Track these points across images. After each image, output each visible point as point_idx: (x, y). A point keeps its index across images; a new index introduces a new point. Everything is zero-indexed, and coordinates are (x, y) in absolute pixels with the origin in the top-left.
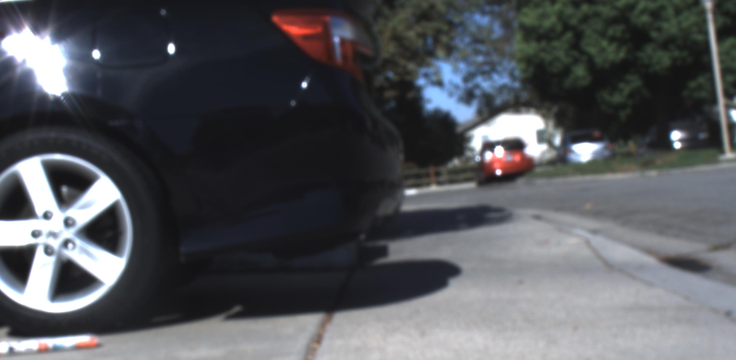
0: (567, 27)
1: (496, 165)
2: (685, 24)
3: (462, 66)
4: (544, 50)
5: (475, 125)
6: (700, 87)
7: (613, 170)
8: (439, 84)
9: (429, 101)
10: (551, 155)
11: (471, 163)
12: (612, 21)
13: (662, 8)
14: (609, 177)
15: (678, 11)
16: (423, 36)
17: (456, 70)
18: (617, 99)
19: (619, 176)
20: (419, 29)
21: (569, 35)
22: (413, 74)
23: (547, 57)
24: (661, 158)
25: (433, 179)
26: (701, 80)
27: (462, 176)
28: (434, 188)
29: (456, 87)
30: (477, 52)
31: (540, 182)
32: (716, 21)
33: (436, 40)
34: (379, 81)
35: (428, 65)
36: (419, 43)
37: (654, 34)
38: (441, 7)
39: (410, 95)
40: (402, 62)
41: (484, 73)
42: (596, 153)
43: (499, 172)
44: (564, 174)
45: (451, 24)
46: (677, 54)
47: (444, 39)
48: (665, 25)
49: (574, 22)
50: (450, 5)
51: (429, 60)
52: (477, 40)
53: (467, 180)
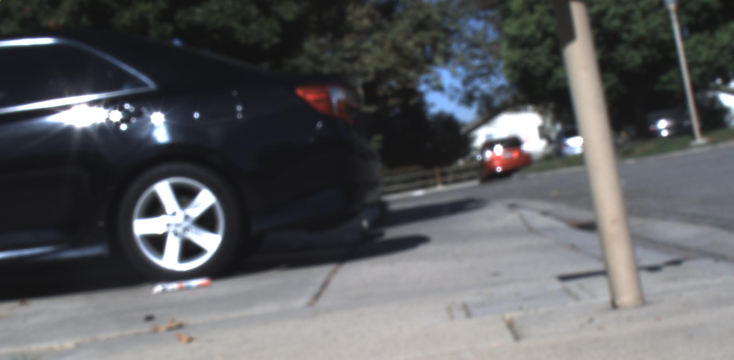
0: (546, 35)
1: (496, 163)
2: (652, 26)
3: (460, 70)
4: (526, 56)
6: (671, 81)
8: (440, 88)
9: (433, 105)
11: (472, 164)
15: (645, 14)
16: (421, 45)
17: (454, 75)
20: (417, 38)
21: (549, 42)
22: (414, 81)
23: (531, 63)
25: (439, 179)
26: (672, 74)
27: (466, 175)
28: (440, 188)
29: (457, 90)
30: (474, 57)
32: (680, 20)
33: (434, 48)
34: (382, 90)
35: (428, 72)
36: (418, 52)
37: (625, 36)
38: (437, 17)
39: (413, 101)
40: (403, 71)
41: (481, 76)
43: (499, 169)
45: (448, 32)
46: (646, 52)
47: (441, 47)
48: (634, 27)
49: (552, 29)
50: (444, 14)
51: (428, 67)
52: (474, 45)
53: (471, 178)
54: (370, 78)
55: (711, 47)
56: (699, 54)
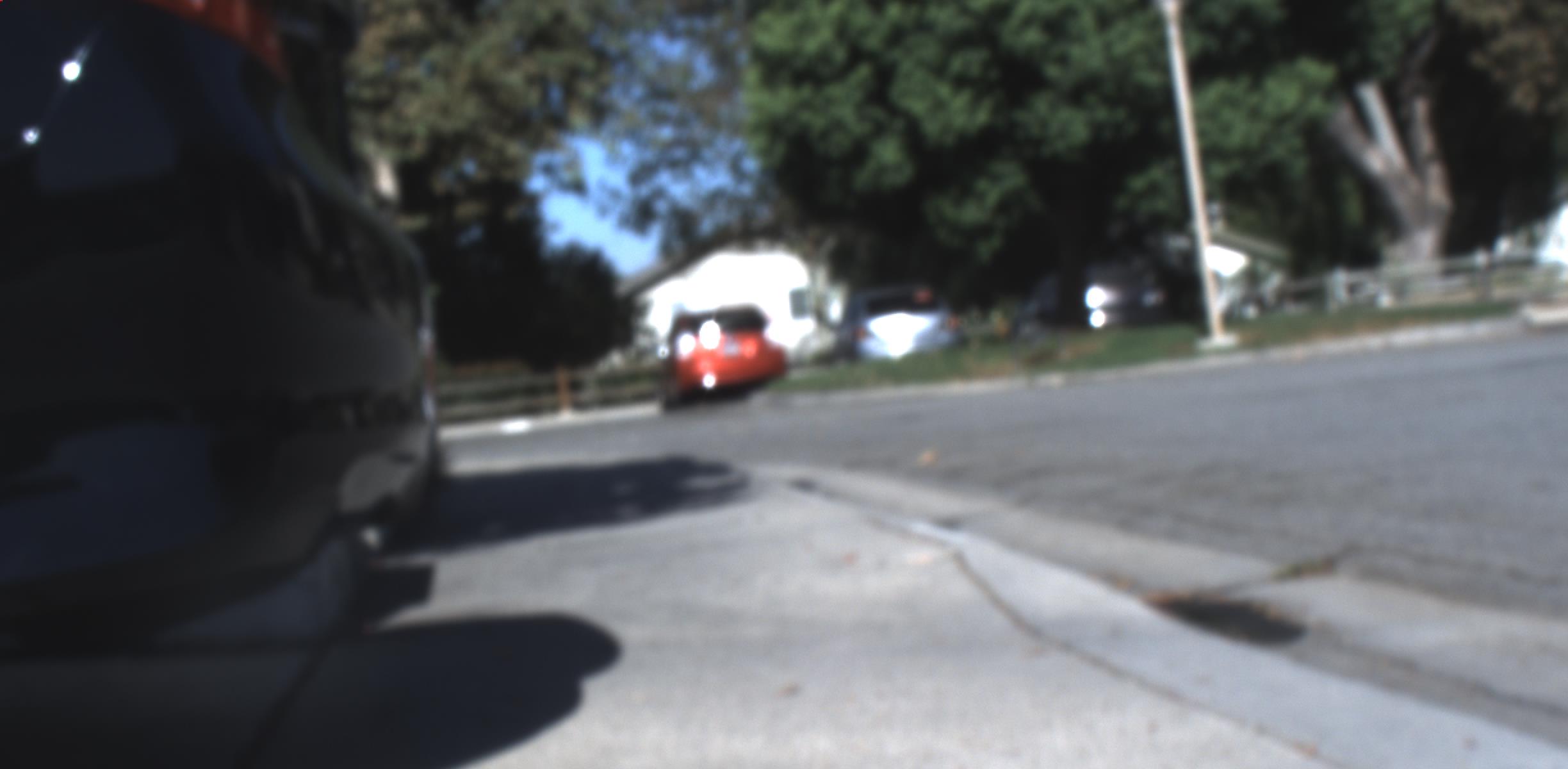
0: (857, 55)
1: (704, 365)
2: (1120, 49)
3: (627, 149)
4: (805, 105)
5: (655, 279)
6: (1153, 190)
7: (964, 374)
8: (578, 187)
10: (823, 341)
11: (649, 362)
12: (959, 42)
13: (1069, 13)
14: (956, 389)
15: (1104, 21)
16: (539, 81)
17: (613, 158)
18: (971, 214)
19: (978, 388)
20: (531, 65)
21: (863, 71)
22: (519, 166)
23: (816, 122)
24: (1069, 346)
25: (565, 396)
26: (1157, 173)
27: (629, 390)
28: (567, 417)
29: (615, 194)
30: (660, 119)
31: (803, 401)
32: (1186, 43)
33: (570, 92)
34: (442, 182)
35: (552, 146)
36: (533, 97)
37: (1052, 71)
38: (578, 18)
39: (513, 213)
40: (495, 139)
41: (674, 165)
42: (923, 338)
43: (709, 381)
44: (858, 384)
45: (602, 58)
46: (1102, 114)
47: (587, 89)
48: (1076, 52)
49: (873, 42)
50: (598, 14)
51: (551, 134)
52: (658, 93)
53: (641, 398)
54: (418, 150)
55: (1255, 113)
56: (1226, 129)
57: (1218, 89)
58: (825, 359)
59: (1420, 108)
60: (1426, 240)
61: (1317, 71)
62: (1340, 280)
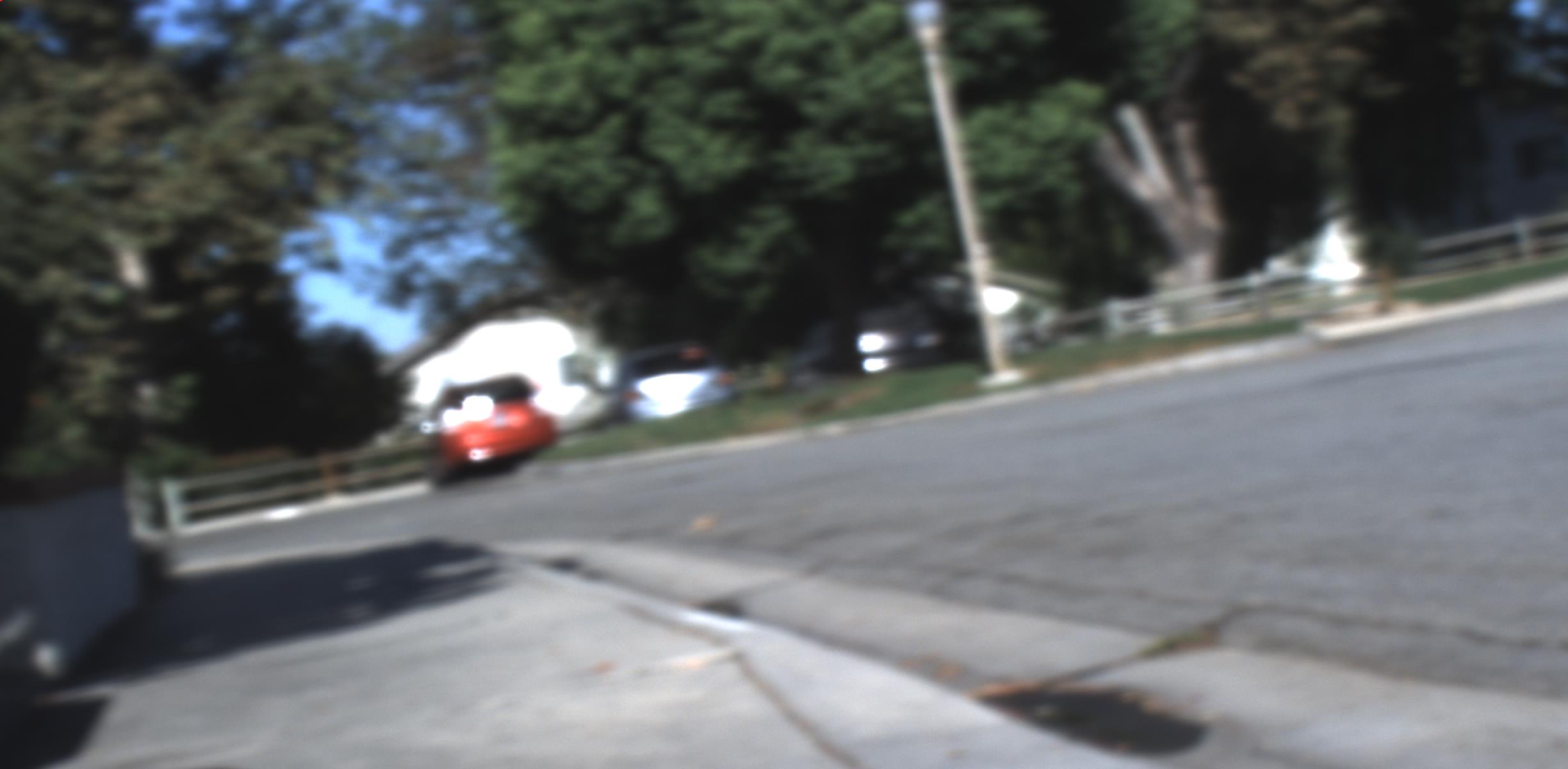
0: (609, 105)
1: (472, 439)
2: (882, 80)
3: (380, 223)
4: (556, 161)
6: (924, 226)
7: (740, 431)
8: (332, 266)
9: (314, 308)
10: (595, 408)
11: (415, 442)
12: (716, 82)
13: (825, 47)
14: (731, 447)
15: (862, 51)
16: (285, 159)
17: (368, 235)
18: (737, 262)
19: (756, 443)
20: (275, 143)
21: (615, 122)
22: (269, 248)
23: (566, 175)
24: (847, 394)
25: (329, 481)
26: (927, 208)
27: (397, 470)
28: (336, 502)
29: (371, 270)
30: (414, 190)
31: (575, 468)
33: (319, 169)
34: (191, 269)
35: (299, 224)
36: (277, 176)
37: (811, 108)
38: (322, 93)
39: (267, 295)
40: (243, 221)
41: (429, 236)
42: (700, 395)
43: (478, 454)
44: (627, 448)
45: (348, 130)
46: (865, 150)
47: (335, 164)
48: (832, 86)
49: (621, 90)
50: (341, 86)
51: (302, 213)
52: (413, 165)
53: (408, 478)
54: (163, 237)
55: (1023, 140)
56: (994, 157)
57: (986, 116)
58: (596, 425)
59: (1184, 132)
60: (1200, 264)
61: (1086, 92)
62: (1117, 310)
